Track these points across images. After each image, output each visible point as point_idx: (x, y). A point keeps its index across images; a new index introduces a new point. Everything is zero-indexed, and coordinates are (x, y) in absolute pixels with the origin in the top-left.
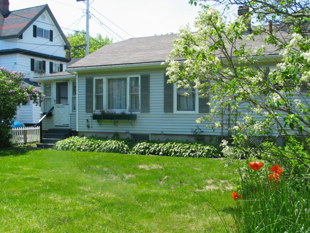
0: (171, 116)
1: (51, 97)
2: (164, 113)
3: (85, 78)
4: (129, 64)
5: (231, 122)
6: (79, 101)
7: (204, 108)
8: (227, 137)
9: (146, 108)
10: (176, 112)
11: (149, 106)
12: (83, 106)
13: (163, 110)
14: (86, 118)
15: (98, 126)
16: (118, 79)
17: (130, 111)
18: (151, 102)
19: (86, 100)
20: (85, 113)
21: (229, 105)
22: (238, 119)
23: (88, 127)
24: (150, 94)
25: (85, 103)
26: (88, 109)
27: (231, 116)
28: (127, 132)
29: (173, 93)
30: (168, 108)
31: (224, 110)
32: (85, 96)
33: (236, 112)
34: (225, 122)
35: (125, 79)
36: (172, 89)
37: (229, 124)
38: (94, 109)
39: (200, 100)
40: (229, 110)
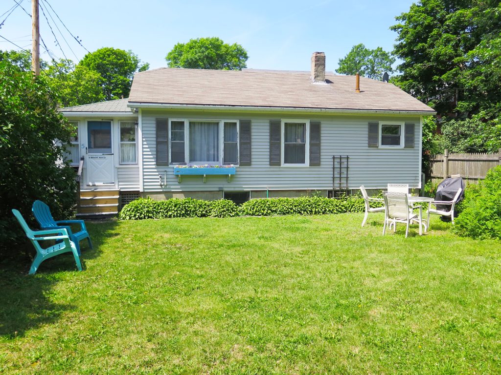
0: (278, 169)
1: (79, 143)
2: (269, 166)
3: (154, 119)
4: (229, 106)
5: (342, 176)
6: (144, 150)
7: (316, 161)
8: (338, 191)
9: (246, 161)
10: (283, 165)
11: (250, 158)
12: (152, 157)
13: (268, 163)
14: (157, 174)
15: (177, 183)
16: (205, 123)
17: (224, 164)
18: (252, 153)
19: (157, 148)
20: (154, 167)
21: (341, 158)
22: (349, 173)
23: (161, 185)
24: (253, 144)
25: (155, 153)
26: (161, 161)
27: (342, 170)
28: (221, 191)
29: (280, 144)
30: (274, 161)
31: (336, 163)
32: (155, 143)
33: (347, 165)
34: (337, 175)
35: (217, 124)
36: (279, 139)
37: (340, 178)
38: (170, 161)
39: (311, 152)
40: (341, 163)
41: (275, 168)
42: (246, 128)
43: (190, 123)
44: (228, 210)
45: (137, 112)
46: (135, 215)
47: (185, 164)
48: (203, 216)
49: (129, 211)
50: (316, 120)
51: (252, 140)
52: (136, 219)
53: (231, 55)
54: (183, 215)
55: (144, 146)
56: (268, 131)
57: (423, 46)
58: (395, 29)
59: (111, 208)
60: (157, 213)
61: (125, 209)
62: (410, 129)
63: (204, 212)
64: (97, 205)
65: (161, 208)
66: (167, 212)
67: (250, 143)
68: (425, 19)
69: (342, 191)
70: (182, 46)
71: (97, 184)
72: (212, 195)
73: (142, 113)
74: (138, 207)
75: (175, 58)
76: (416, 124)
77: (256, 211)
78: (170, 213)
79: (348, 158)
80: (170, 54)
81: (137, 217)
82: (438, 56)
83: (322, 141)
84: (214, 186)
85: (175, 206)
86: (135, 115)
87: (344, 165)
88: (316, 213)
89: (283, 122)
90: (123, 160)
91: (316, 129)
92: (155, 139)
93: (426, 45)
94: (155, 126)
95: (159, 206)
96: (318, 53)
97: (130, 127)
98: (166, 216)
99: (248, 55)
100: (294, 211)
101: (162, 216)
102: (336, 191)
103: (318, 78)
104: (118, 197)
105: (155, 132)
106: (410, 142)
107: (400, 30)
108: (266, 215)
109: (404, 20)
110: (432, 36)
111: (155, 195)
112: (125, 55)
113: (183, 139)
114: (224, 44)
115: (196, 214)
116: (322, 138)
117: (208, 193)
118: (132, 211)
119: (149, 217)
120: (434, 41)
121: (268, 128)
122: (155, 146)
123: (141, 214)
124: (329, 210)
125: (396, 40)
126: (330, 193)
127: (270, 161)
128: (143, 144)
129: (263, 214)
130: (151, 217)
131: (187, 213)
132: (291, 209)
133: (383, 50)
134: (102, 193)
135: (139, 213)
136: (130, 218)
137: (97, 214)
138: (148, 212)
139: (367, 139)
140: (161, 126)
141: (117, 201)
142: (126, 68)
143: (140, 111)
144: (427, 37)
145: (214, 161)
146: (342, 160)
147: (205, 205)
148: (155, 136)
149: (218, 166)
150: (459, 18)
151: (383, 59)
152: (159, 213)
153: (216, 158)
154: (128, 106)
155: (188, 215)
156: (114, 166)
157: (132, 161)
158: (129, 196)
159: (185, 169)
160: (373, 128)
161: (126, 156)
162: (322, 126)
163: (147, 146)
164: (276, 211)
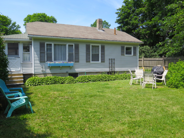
2: (86, 63)
3: (39, 42)
5: (112, 66)
6: (35, 56)
7: (103, 61)
8: (111, 72)
9: (77, 60)
10: (91, 62)
11: (79, 59)
12: (38, 59)
13: (85, 61)
14: (40, 66)
15: (49, 70)
16: (60, 45)
17: (69, 62)
18: (79, 57)
19: (40, 55)
20: (39, 63)
21: (112, 59)
22: (115, 65)
23: (42, 71)
24: (79, 53)
25: (39, 57)
26: (42, 61)
27: (112, 64)
28: (67, 73)
29: (90, 53)
30: (88, 60)
31: (110, 61)
32: (39, 53)
33: (114, 62)
34: (111, 66)
35: (65, 45)
36: (90, 52)
37: (112, 67)
38: (46, 60)
39: (101, 57)
40: (112, 61)
41: (88, 63)
42: (77, 47)
43: (54, 45)
44: (72, 80)
45: (31, 39)
46: (33, 84)
47: (52, 62)
48: (62, 83)
49: (30, 82)
50: (103, 44)
51: (79, 52)
52: (34, 86)
53: (50, 20)
54: (54, 83)
55: (35, 54)
56: (85, 48)
57: (128, 20)
58: (117, 13)
59: (20, 81)
60: (42, 82)
61: (28, 81)
62: (135, 49)
63: (62, 82)
64: (14, 80)
65: (44, 81)
66: (47, 82)
67: (78, 53)
68: (128, 10)
69: (112, 72)
70: (30, 16)
71: (12, 70)
72: (63, 74)
73: (34, 40)
74: (34, 81)
75: (28, 20)
76: (137, 47)
77: (83, 81)
78: (48, 83)
79: (114, 59)
80: (26, 19)
81: (34, 85)
82: (133, 24)
83: (105, 53)
84: (64, 71)
85: (50, 80)
86: (30, 41)
87: (113, 62)
88: (106, 81)
89: (91, 45)
90: (24, 60)
91: (103, 48)
92: (39, 51)
93: (129, 20)
94: (39, 45)
95: (43, 80)
96: (100, 19)
97: (27, 46)
98: (47, 84)
99: (57, 21)
100: (98, 80)
101: (45, 84)
102: (110, 72)
103: (100, 29)
104: (23, 76)
105: (39, 48)
106: (135, 54)
107: (118, 14)
108: (87, 82)
109: (120, 10)
110: (130, 17)
111: (39, 75)
112: (6, 18)
113: (51, 51)
114: (47, 16)
115: (59, 83)
116: (105, 52)
117: (62, 74)
118: (32, 82)
119: (39, 85)
120: (131, 18)
121: (85, 47)
122: (39, 54)
123: (36, 83)
124: (110, 79)
125: (117, 18)
126: (108, 73)
127: (86, 61)
128: (34, 53)
129: (86, 82)
130: (40, 85)
131: (55, 82)
132: (96, 79)
133: (106, 22)
134: (15, 75)
135: (34, 83)
136: (31, 85)
137: (14, 84)
138: (39, 82)
139: (121, 52)
140: (42, 46)
141: (23, 78)
142: (7, 23)
143: (33, 39)
144: (129, 17)
145: (64, 60)
146: (112, 60)
147: (62, 78)
148: (39, 50)
149: (66, 62)
150: (140, 11)
151: (106, 25)
152: (43, 83)
153: (65, 59)
154: (28, 36)
155: (56, 83)
156: (20, 63)
157: (28, 61)
158: (27, 76)
159: (53, 64)
160: (123, 48)
161: (25, 58)
162: (105, 47)
163: (36, 54)
164: (90, 80)
